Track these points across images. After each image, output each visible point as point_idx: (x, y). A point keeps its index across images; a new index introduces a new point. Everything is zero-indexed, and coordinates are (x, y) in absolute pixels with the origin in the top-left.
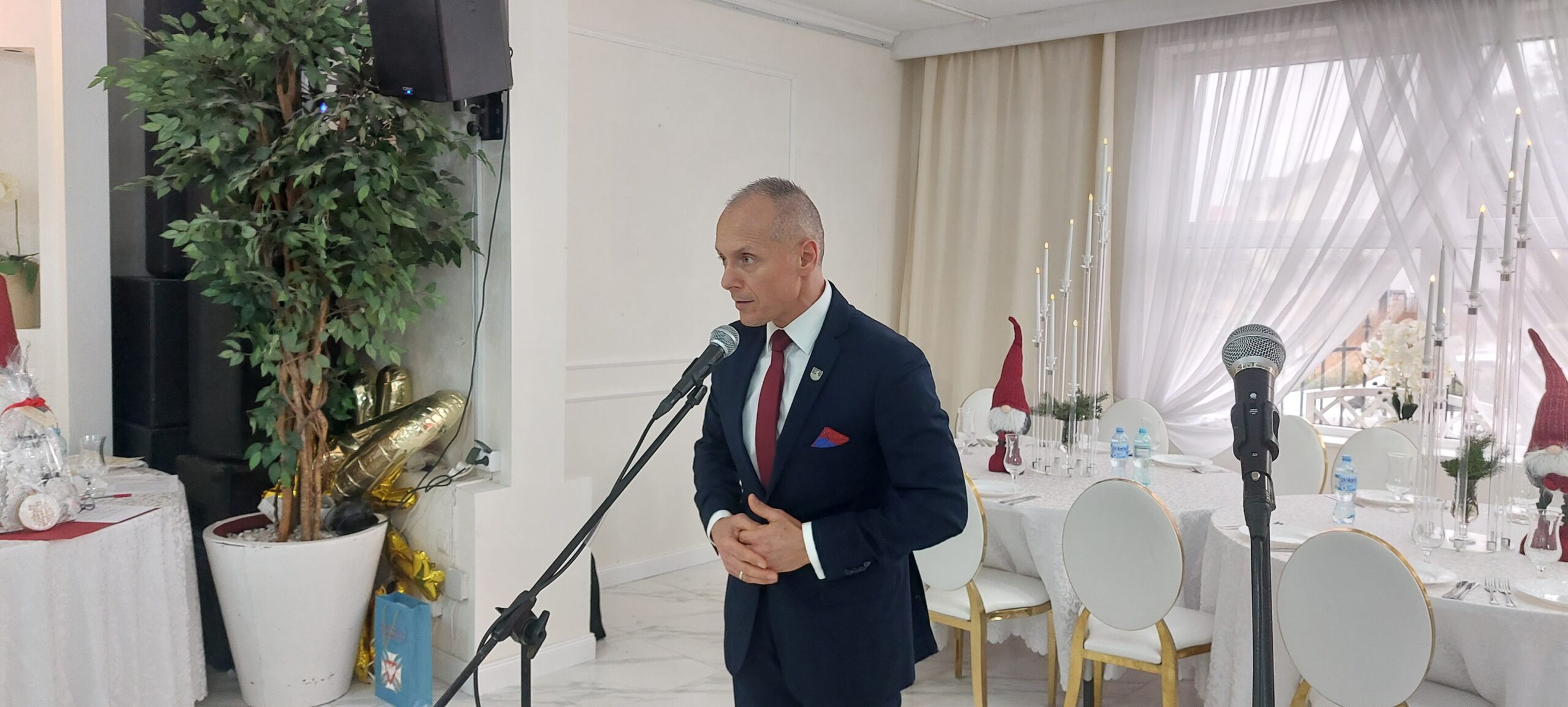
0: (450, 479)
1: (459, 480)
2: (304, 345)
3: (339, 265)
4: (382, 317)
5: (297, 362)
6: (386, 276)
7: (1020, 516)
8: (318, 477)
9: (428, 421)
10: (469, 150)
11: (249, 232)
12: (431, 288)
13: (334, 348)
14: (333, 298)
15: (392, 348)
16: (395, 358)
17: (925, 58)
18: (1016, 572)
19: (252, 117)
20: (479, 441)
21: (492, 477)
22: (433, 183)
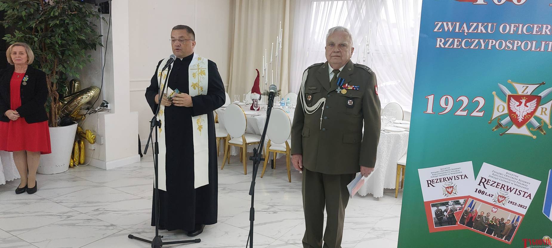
0: (96, 111)
1: (99, 112)
2: (50, 72)
3: (62, 49)
4: (75, 64)
6: (76, 53)
7: (256, 119)
10: (99, 16)
11: (36, 39)
12: (90, 56)
13: (60, 74)
14: (59, 58)
15: (77, 73)
16: (78, 76)
20: (104, 101)
21: (109, 111)
22: (88, 26)
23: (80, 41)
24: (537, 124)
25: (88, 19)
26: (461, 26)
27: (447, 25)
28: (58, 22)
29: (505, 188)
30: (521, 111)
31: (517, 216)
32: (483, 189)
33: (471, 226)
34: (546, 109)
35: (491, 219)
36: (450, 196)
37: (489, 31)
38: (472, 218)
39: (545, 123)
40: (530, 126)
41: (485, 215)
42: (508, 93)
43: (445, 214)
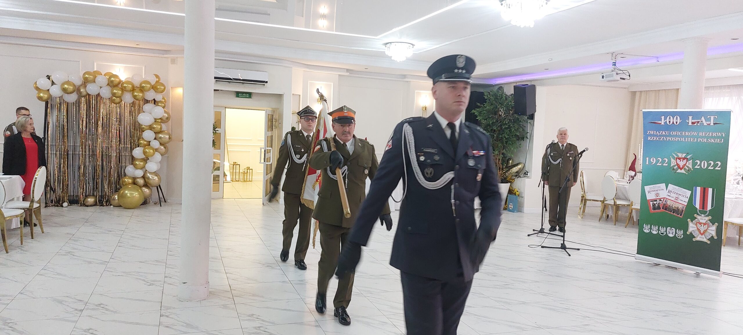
1: (522, 177)
2: (499, 153)
3: (506, 140)
4: (512, 149)
5: (498, 156)
6: (513, 142)
7: (625, 188)
8: (500, 175)
9: (518, 167)
10: (528, 122)
11: (495, 135)
12: (520, 144)
13: (503, 154)
14: (504, 146)
15: (512, 155)
16: (513, 156)
17: (636, 91)
18: (628, 200)
19: (496, 118)
20: (526, 171)
21: (528, 177)
22: (521, 127)
23: (516, 135)
24: (687, 169)
25: (521, 123)
26: (656, 132)
27: (651, 132)
28: (507, 127)
29: (678, 194)
30: (681, 163)
31: (683, 206)
32: (670, 195)
33: (666, 210)
34: (690, 163)
35: (673, 207)
36: (658, 198)
37: (667, 134)
38: (666, 207)
39: (690, 168)
40: (685, 169)
41: (671, 205)
42: (676, 157)
43: (656, 205)
